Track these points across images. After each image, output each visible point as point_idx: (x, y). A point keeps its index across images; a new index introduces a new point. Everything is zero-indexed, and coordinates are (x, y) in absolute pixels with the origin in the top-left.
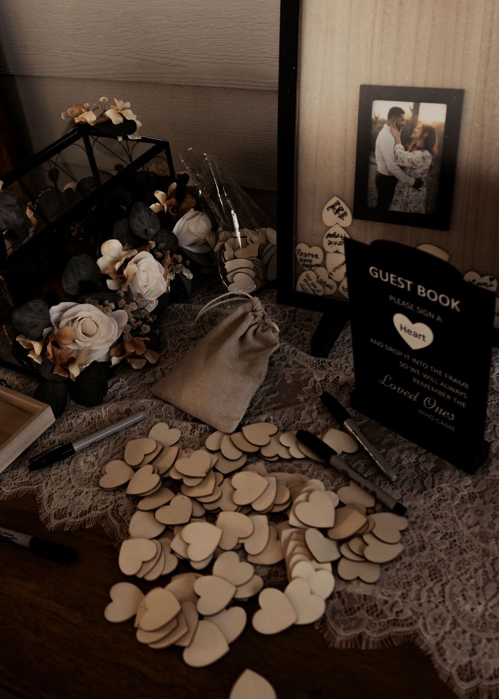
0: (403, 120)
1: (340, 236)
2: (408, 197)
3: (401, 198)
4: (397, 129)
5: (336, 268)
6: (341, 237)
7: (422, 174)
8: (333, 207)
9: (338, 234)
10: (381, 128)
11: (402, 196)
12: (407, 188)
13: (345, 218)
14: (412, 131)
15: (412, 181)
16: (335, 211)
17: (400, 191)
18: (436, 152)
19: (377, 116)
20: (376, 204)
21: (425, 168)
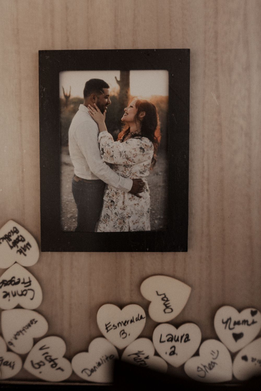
0: (107, 97)
1: (22, 281)
2: (124, 209)
3: (114, 212)
4: (99, 110)
5: (18, 333)
6: (24, 283)
7: (141, 173)
8: (7, 237)
9: (19, 279)
10: (75, 111)
11: (115, 208)
12: (122, 196)
13: (27, 252)
14: (122, 112)
15: (129, 185)
16: (11, 243)
17: (112, 201)
18: (159, 139)
19: (67, 93)
20: (76, 225)
21: (146, 163)
